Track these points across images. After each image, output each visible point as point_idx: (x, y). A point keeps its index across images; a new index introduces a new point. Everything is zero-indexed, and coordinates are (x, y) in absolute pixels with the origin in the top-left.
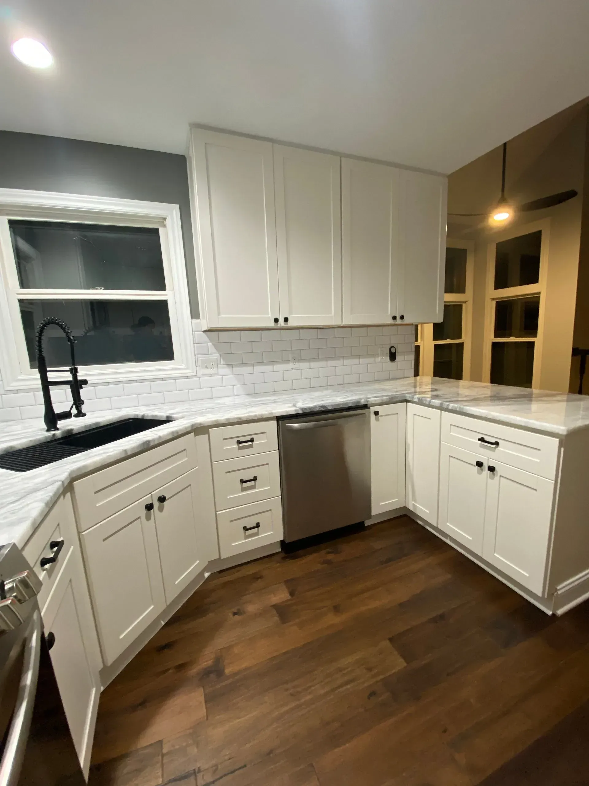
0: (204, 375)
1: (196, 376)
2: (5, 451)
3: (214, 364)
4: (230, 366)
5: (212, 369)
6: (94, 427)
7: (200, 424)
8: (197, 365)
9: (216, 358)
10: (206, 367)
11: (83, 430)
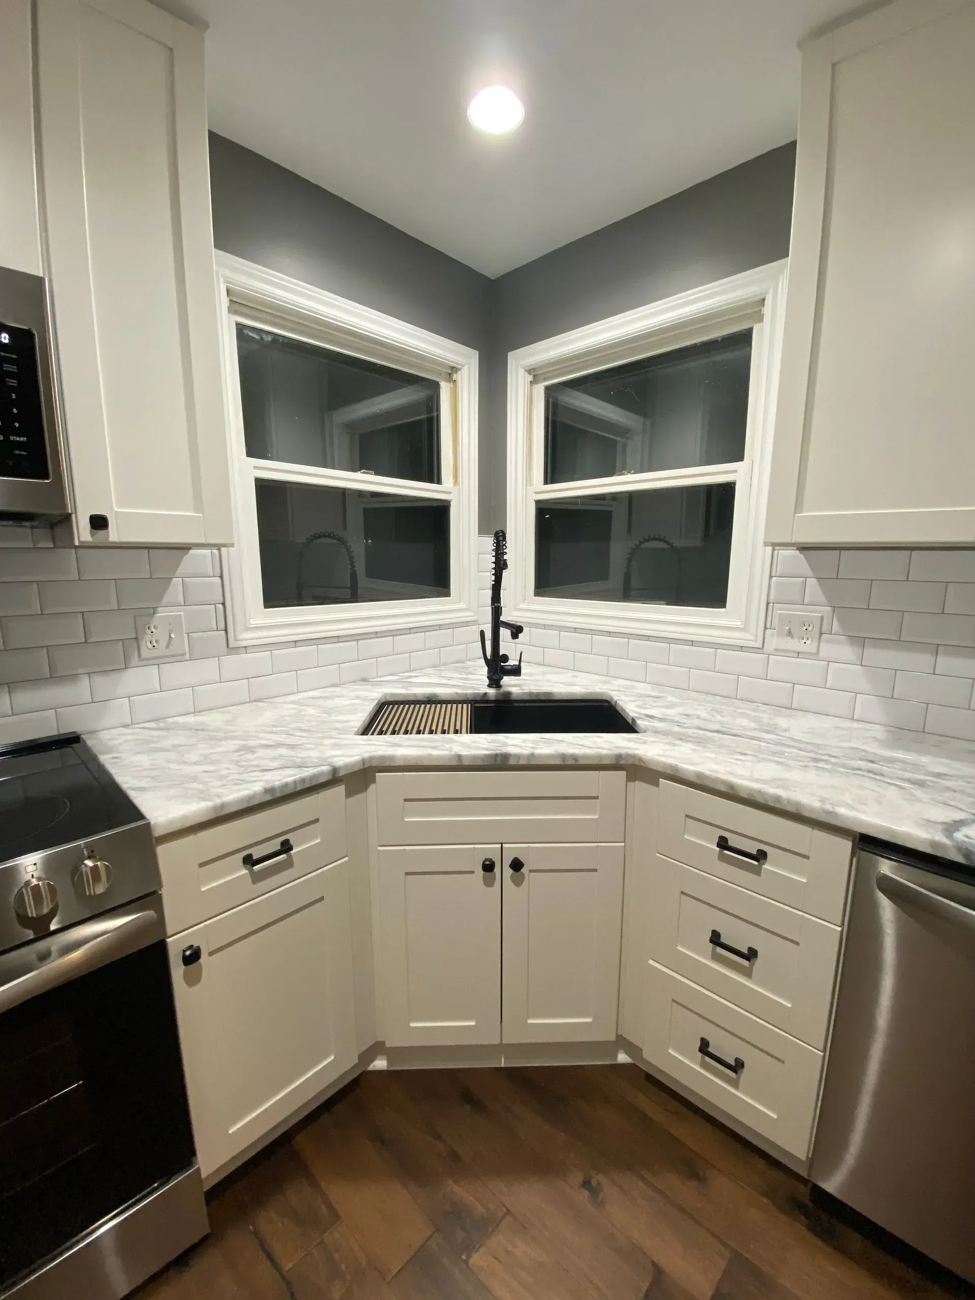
0: (778, 651)
1: (760, 650)
2: (428, 697)
3: (810, 628)
4: (859, 641)
5: (804, 641)
6: (543, 698)
7: (640, 760)
8: (768, 625)
9: (821, 615)
10: (790, 634)
11: (527, 698)
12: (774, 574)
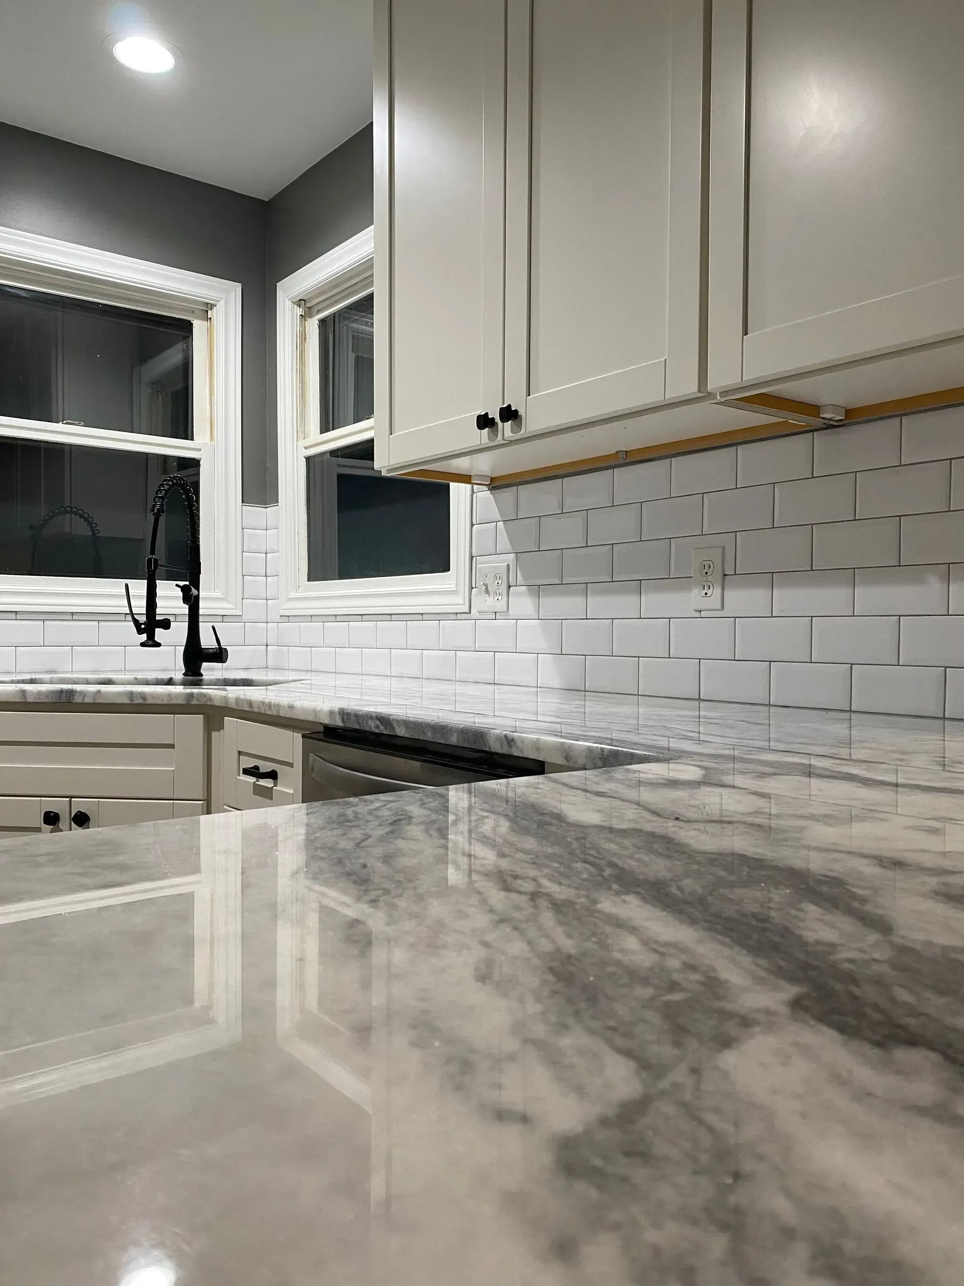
0: (482, 614)
1: (469, 614)
3: (500, 582)
4: (536, 590)
5: (497, 597)
8: (473, 584)
9: (507, 563)
10: (487, 591)
12: (474, 522)
